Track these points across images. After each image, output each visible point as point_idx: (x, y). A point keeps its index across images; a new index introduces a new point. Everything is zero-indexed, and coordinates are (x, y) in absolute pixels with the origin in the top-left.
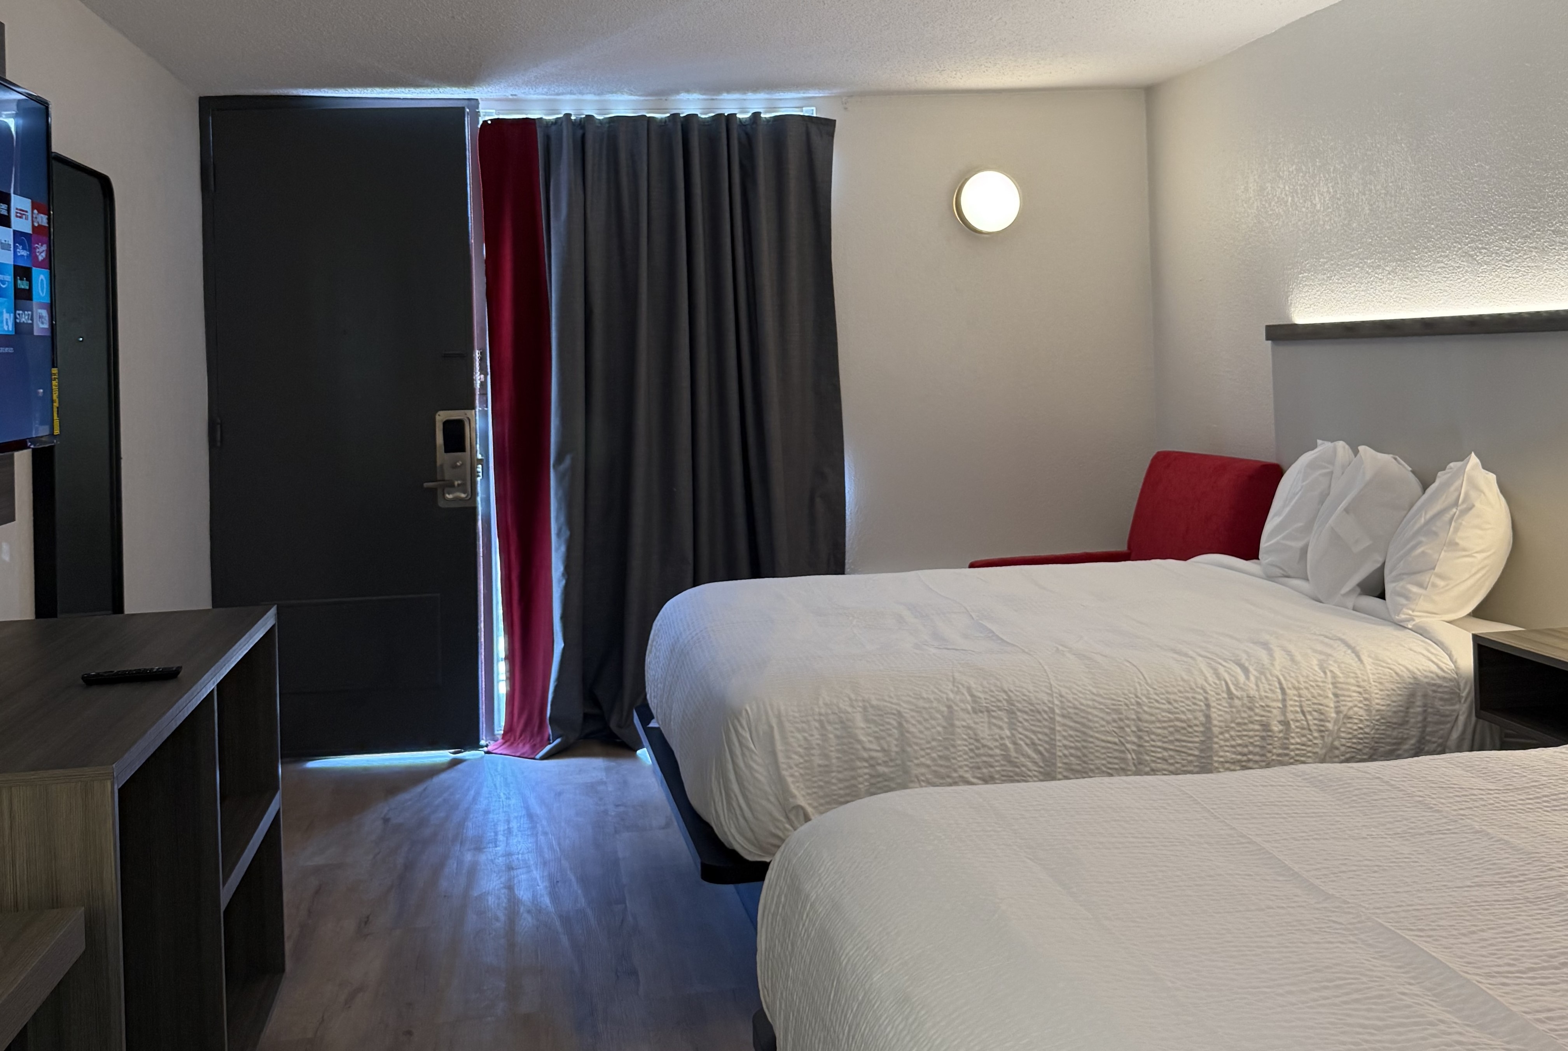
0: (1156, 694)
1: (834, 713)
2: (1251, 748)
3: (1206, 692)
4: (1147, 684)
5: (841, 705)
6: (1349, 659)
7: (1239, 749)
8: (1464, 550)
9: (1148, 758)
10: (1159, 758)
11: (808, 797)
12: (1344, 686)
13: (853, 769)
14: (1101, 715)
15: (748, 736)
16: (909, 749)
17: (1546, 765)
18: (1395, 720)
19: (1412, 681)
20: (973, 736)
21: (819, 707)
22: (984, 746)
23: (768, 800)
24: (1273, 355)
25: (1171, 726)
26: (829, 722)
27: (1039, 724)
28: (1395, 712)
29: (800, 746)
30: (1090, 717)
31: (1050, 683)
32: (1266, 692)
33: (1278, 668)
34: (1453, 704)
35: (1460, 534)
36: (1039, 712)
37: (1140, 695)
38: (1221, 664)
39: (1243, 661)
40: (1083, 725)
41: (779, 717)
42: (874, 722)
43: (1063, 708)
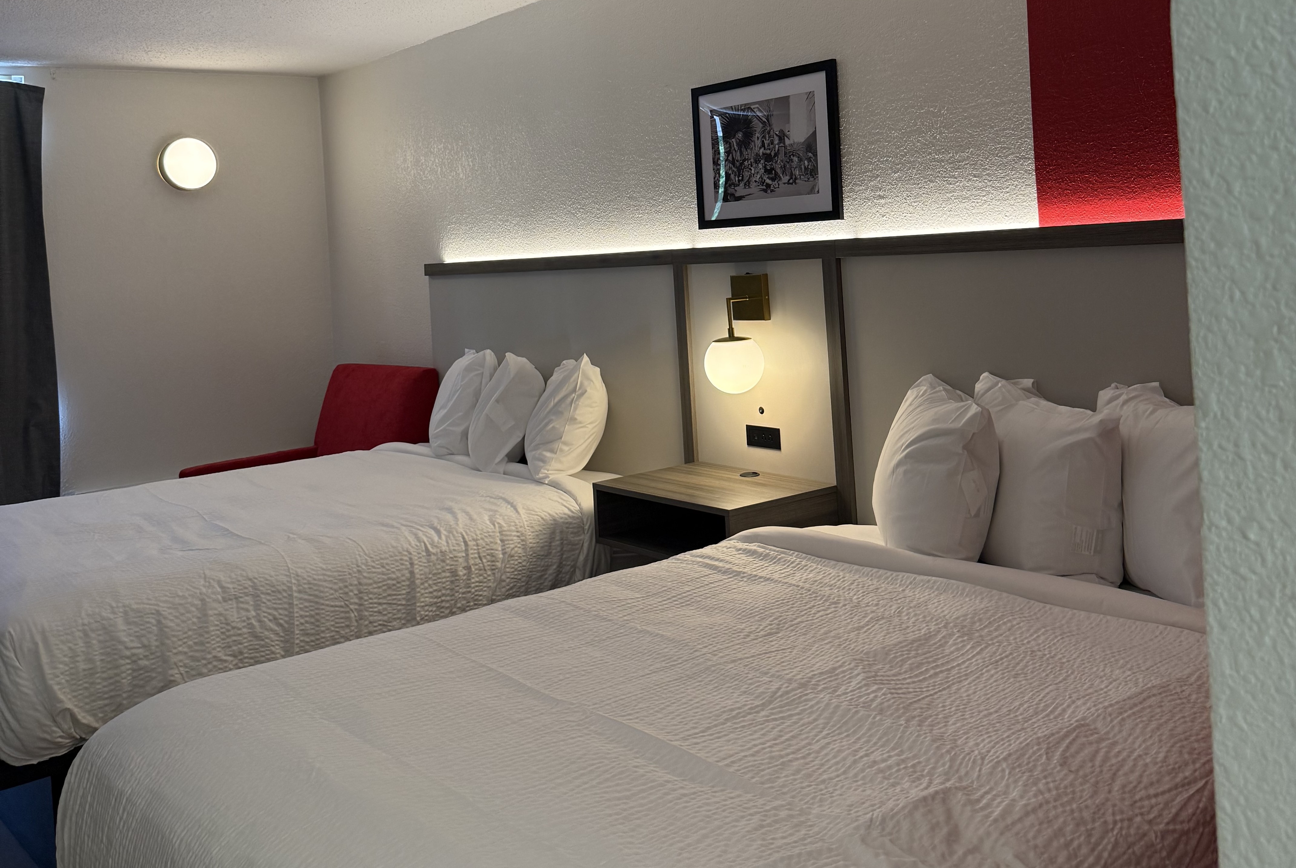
0: (373, 561)
1: (96, 622)
2: (444, 592)
3: (410, 554)
4: (366, 554)
5: (104, 614)
6: (509, 511)
7: (435, 594)
8: (580, 423)
9: (366, 613)
10: (375, 612)
11: (74, 700)
12: (508, 533)
13: (117, 667)
14: (330, 586)
15: (12, 655)
16: (168, 642)
17: (667, 574)
18: (542, 553)
19: (552, 522)
20: (224, 621)
21: (82, 619)
22: (234, 628)
23: (37, 710)
24: (430, 287)
25: (384, 585)
26: (93, 631)
27: (279, 602)
28: (542, 547)
29: (65, 656)
30: (322, 589)
31: (288, 566)
32: (453, 546)
33: (461, 526)
34: (579, 536)
35: (577, 412)
36: (279, 592)
37: (360, 564)
38: (419, 530)
39: (436, 524)
40: (316, 596)
41: (43, 633)
42: (135, 623)
43: (299, 585)
